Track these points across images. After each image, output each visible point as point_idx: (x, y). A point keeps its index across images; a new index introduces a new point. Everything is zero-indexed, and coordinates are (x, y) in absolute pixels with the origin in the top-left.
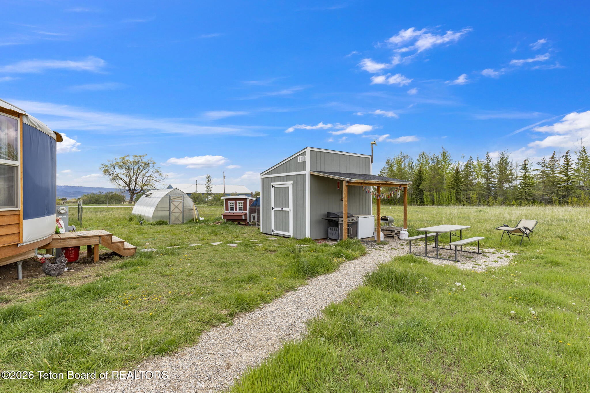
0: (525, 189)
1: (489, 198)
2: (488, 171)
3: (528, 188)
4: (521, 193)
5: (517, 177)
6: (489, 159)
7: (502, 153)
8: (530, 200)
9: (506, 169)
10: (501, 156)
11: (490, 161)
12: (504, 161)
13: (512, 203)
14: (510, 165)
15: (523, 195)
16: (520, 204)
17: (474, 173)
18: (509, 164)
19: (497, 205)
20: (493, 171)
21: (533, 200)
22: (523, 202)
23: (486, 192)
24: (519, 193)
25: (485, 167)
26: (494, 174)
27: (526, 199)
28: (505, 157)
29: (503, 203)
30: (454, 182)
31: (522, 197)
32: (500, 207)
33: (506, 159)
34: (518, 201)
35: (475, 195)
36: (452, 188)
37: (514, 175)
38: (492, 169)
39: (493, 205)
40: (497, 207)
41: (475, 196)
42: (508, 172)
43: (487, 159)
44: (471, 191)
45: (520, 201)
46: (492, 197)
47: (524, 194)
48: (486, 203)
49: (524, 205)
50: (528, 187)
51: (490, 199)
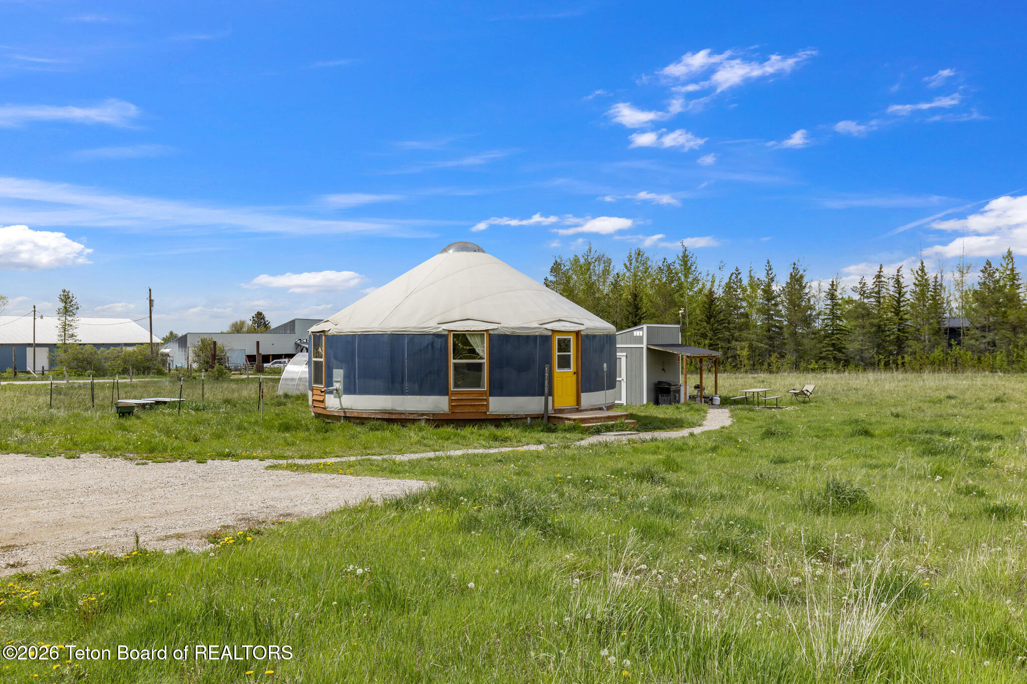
0: (833, 340)
1: (770, 356)
2: (769, 300)
3: (838, 336)
4: (826, 347)
5: (819, 314)
6: (771, 276)
7: (795, 264)
8: (841, 360)
9: (801, 297)
10: (792, 270)
11: (772, 280)
12: (797, 280)
13: (811, 367)
14: (807, 290)
15: (829, 350)
16: (824, 369)
17: (744, 304)
18: (805, 287)
19: (785, 371)
20: (778, 299)
21: (846, 361)
22: (829, 365)
23: (766, 344)
24: (823, 347)
25: (764, 291)
26: (780, 307)
27: (835, 358)
28: (800, 273)
29: (796, 367)
30: (706, 321)
31: (828, 354)
32: (790, 374)
33: (802, 277)
34: (821, 362)
35: (746, 349)
36: (702, 334)
37: (815, 309)
38: (777, 297)
39: (778, 370)
40: (786, 374)
41: (745, 353)
42: (804, 304)
43: (768, 274)
44: (736, 340)
45: (825, 363)
46: (776, 354)
47: (832, 349)
48: (765, 366)
49: (830, 370)
50: (837, 334)
51: (772, 359)
